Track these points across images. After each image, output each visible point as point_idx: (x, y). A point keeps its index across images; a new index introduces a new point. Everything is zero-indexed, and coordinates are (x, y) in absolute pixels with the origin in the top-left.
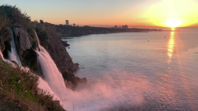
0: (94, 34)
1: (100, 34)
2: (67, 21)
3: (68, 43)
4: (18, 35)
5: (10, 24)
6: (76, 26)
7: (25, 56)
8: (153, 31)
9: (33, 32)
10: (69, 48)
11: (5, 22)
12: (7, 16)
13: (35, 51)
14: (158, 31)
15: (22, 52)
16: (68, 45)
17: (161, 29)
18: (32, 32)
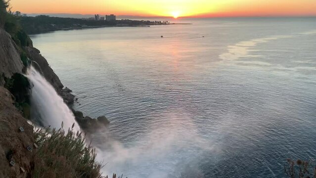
0: (61, 30)
8: (156, 24)
13: (25, 76)
14: (163, 24)
17: (167, 22)
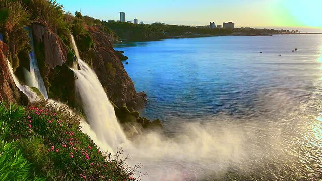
0: (171, 38)
1: (183, 37)
2: (123, 15)
3: (125, 55)
4: (42, 41)
5: (28, 19)
6: (139, 23)
7: (53, 79)
8: (282, 33)
9: (67, 34)
10: (127, 63)
11: (19, 15)
12: (22, 4)
13: (71, 69)
15: (50, 71)
16: (126, 58)
17: (297, 31)
18: (65, 35)
